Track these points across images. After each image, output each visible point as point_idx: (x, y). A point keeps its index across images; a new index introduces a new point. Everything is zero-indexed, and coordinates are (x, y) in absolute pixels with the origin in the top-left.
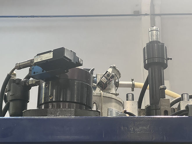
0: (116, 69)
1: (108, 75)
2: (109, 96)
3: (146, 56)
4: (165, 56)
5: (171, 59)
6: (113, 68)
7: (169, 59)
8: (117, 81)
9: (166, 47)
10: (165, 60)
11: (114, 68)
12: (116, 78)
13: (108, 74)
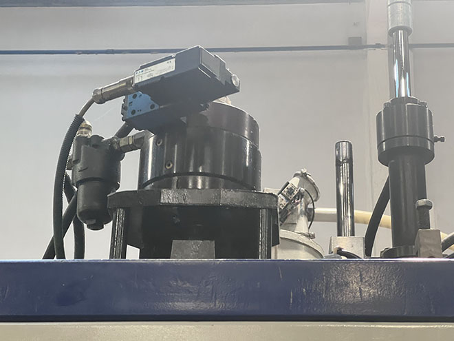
0: (307, 178)
1: (291, 191)
2: (292, 239)
3: (383, 134)
4: (429, 133)
5: (442, 140)
6: (302, 176)
7: (437, 140)
8: (310, 206)
9: (429, 111)
10: (429, 142)
11: (304, 176)
12: (308, 200)
13: (291, 189)
